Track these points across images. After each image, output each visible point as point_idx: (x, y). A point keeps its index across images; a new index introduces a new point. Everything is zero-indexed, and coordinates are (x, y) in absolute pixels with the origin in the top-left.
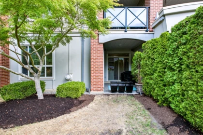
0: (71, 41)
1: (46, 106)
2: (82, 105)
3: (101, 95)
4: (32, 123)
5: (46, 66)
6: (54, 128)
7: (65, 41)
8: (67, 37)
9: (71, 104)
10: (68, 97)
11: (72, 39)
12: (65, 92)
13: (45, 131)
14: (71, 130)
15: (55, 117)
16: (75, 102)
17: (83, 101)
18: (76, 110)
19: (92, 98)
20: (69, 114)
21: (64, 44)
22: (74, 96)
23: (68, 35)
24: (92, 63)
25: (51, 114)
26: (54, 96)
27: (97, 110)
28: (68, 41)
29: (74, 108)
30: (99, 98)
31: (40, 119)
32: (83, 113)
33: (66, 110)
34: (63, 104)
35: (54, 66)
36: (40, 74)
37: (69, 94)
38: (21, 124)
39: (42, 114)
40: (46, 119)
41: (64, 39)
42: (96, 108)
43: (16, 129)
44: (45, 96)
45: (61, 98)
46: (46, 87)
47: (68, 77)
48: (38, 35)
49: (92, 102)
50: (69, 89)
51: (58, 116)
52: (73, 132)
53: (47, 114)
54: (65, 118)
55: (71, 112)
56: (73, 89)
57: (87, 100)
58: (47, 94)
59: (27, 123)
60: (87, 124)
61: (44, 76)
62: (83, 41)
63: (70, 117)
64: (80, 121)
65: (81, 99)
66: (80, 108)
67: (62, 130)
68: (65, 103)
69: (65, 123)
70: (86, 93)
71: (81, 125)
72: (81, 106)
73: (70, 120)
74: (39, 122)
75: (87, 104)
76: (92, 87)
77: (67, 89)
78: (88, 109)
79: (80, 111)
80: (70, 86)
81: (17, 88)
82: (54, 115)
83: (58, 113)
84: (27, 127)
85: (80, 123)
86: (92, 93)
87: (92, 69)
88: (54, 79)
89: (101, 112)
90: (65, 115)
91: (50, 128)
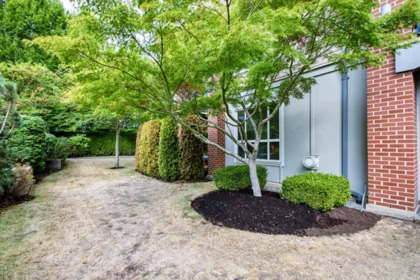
0: (313, 87)
1: (263, 210)
2: (336, 228)
3: (406, 221)
4: (242, 229)
5: (268, 140)
6: (270, 251)
7: (301, 90)
8: (303, 80)
9: (307, 220)
10: (302, 204)
11: (315, 82)
12: (296, 192)
13: (255, 249)
14: (297, 268)
15: (275, 233)
16: (318, 217)
17: (340, 222)
18: (317, 236)
19: (370, 221)
20: (300, 238)
21: (299, 95)
22: (316, 205)
23: (305, 76)
24: (372, 130)
25: (270, 225)
26: (277, 195)
27: (376, 255)
28: (307, 89)
29: (313, 229)
30: (394, 227)
31: (252, 229)
32: (333, 248)
33: (295, 227)
34: (291, 214)
35: (281, 140)
36: (256, 154)
37: (306, 197)
38: (229, 225)
39: (256, 221)
40: (260, 231)
41: (298, 86)
42: (375, 250)
43: (223, 229)
44: (264, 192)
45: (290, 202)
46: (268, 178)
47: (308, 163)
48: (254, 91)
49: (365, 231)
50: (305, 188)
51: (280, 233)
52: (301, 273)
53: (263, 223)
54: (292, 242)
55: (305, 234)
56: (313, 189)
57: (351, 223)
58: (270, 190)
59: (236, 228)
60: (336, 273)
61: (266, 157)
62: (344, 79)
63: (302, 243)
64: (321, 260)
65: (334, 215)
66: (329, 234)
67: (281, 259)
68: (296, 214)
69: (289, 251)
70: (352, 205)
71: (321, 268)
72: (330, 230)
73: (300, 250)
74: (251, 231)
75: (349, 232)
76: (372, 194)
77: (302, 188)
78: (350, 244)
79: (326, 239)
80: (308, 182)
81: (230, 173)
82: (272, 229)
83: (281, 228)
84: (234, 232)
85: (320, 264)
86: (371, 208)
87: (372, 146)
88: (283, 164)
89: (387, 264)
90: (292, 236)
91: (262, 248)
